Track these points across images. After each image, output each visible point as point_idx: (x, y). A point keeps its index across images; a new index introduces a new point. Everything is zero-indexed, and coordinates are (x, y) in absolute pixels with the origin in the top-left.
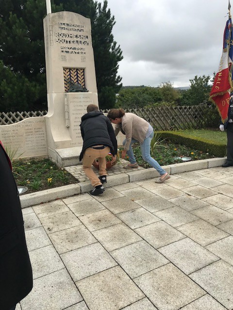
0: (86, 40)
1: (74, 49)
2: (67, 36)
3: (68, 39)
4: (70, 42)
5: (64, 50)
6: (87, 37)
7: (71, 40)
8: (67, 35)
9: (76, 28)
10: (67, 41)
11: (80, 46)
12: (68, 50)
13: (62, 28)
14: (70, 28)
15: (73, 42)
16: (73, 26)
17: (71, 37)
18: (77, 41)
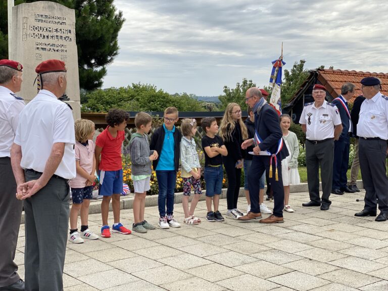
0: (69, 35)
1: (53, 45)
3: (46, 34)
4: (48, 37)
5: (40, 46)
6: (70, 32)
7: (50, 34)
8: (45, 29)
9: (57, 21)
10: (44, 36)
11: (60, 42)
12: (44, 47)
13: (39, 20)
14: (49, 20)
15: (52, 37)
16: (53, 18)
17: (50, 31)
18: (57, 36)
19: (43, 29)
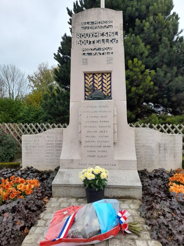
0: (116, 37)
1: (99, 49)
2: (91, 36)
3: (92, 39)
4: (94, 42)
5: (86, 52)
6: (117, 33)
7: (96, 39)
9: (103, 25)
10: (90, 42)
11: (107, 45)
12: (91, 52)
13: (86, 28)
14: (95, 26)
15: (98, 41)
16: (100, 22)
17: (96, 36)
18: (103, 40)
19: (90, 35)
